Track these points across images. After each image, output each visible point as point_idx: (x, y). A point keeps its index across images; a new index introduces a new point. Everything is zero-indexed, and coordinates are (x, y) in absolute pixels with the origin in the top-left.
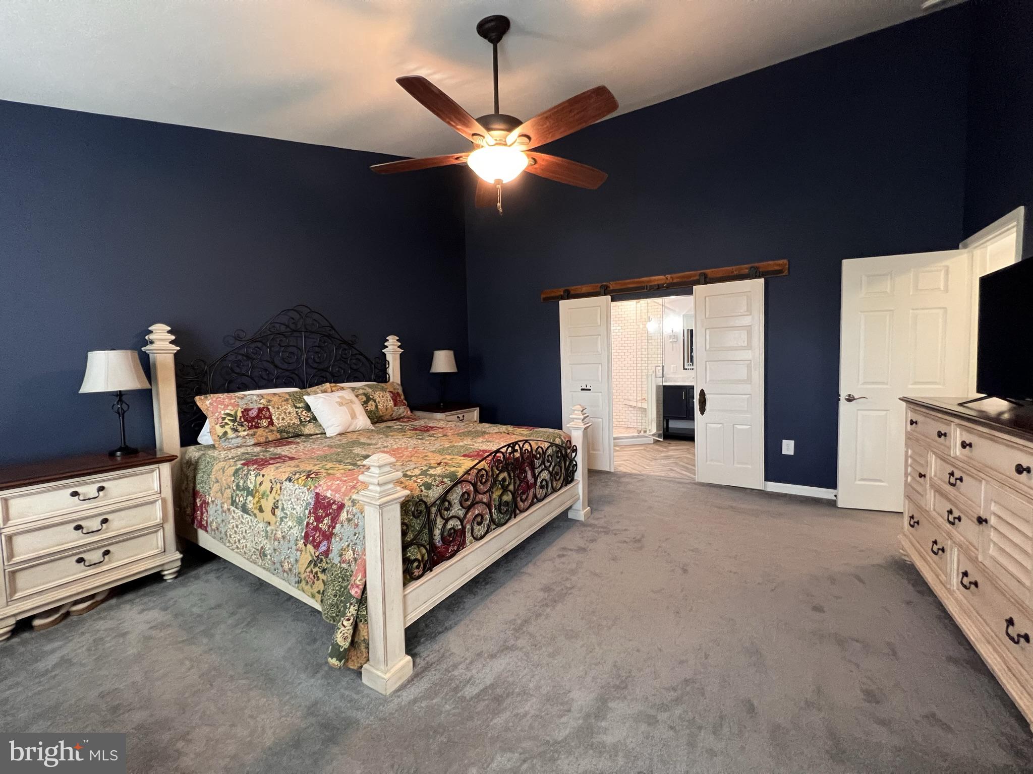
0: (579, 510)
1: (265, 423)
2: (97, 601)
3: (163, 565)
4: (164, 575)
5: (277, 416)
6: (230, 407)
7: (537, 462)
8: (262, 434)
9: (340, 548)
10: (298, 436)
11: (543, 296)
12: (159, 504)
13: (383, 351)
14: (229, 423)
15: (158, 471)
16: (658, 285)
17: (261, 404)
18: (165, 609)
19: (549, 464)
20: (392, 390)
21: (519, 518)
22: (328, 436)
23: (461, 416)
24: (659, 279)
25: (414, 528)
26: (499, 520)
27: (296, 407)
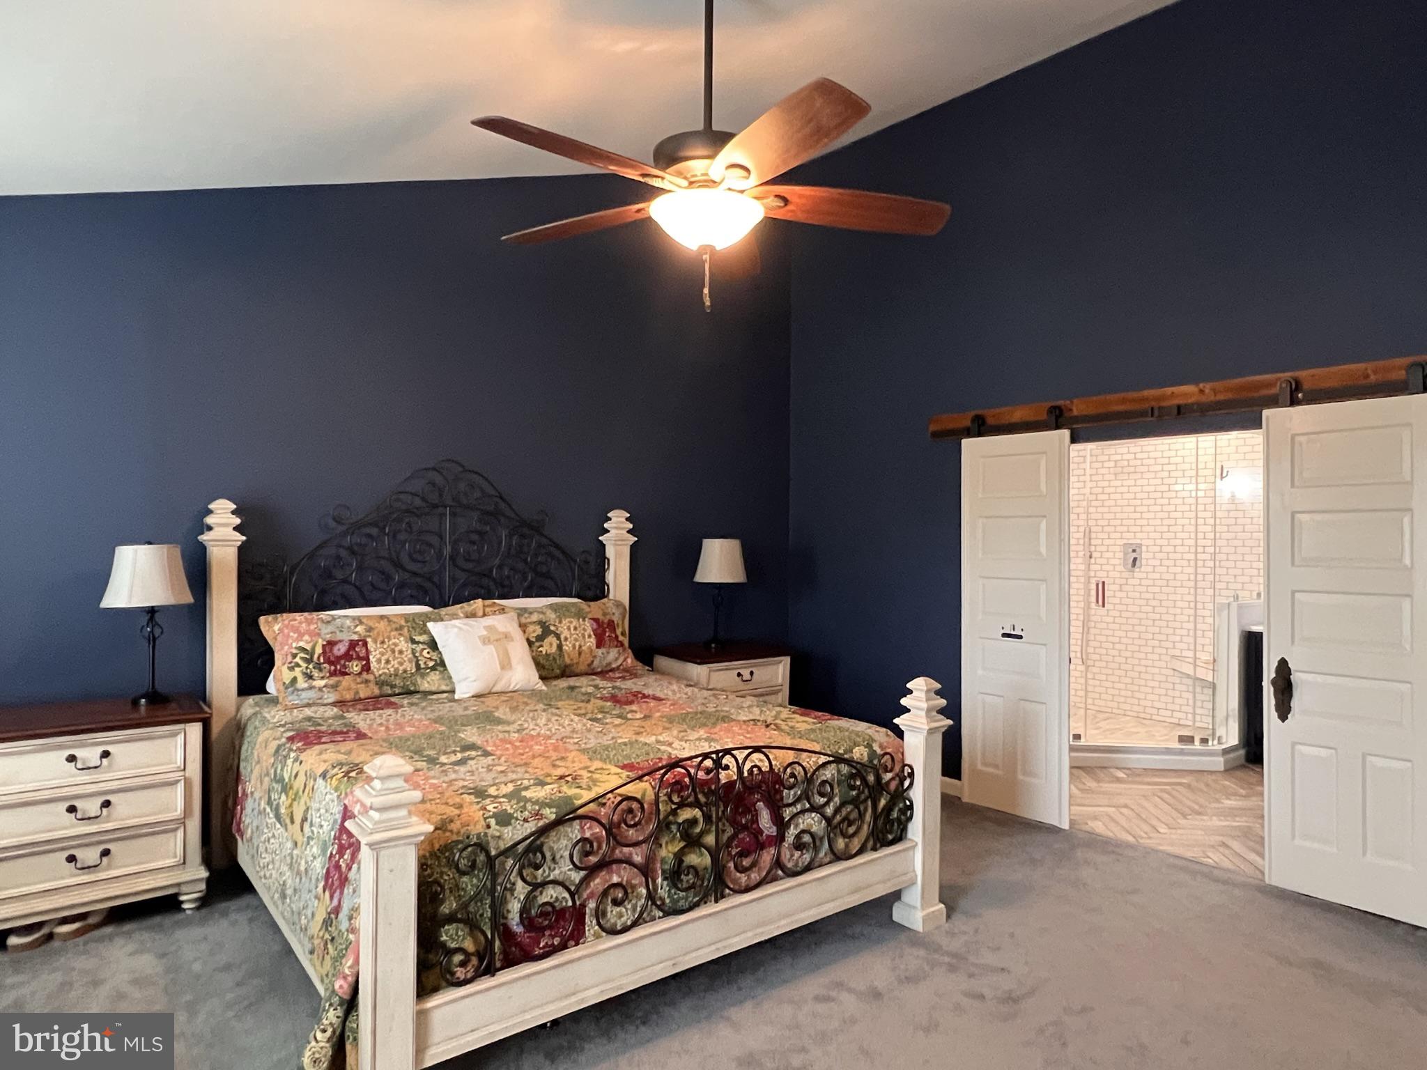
0: (914, 907)
1: (355, 667)
2: (90, 925)
3: (179, 885)
4: (182, 902)
5: (378, 656)
6: (307, 637)
7: (789, 795)
8: (349, 686)
9: (351, 907)
10: (410, 693)
11: (932, 428)
12: (180, 787)
13: (600, 538)
14: (301, 663)
15: (182, 735)
16: (1179, 407)
17: (355, 633)
18: (163, 956)
19: (823, 800)
20: (599, 616)
21: (723, 905)
22: (457, 697)
23: (746, 674)
24: (1187, 392)
25: (465, 891)
26: (674, 902)
27: (413, 642)
